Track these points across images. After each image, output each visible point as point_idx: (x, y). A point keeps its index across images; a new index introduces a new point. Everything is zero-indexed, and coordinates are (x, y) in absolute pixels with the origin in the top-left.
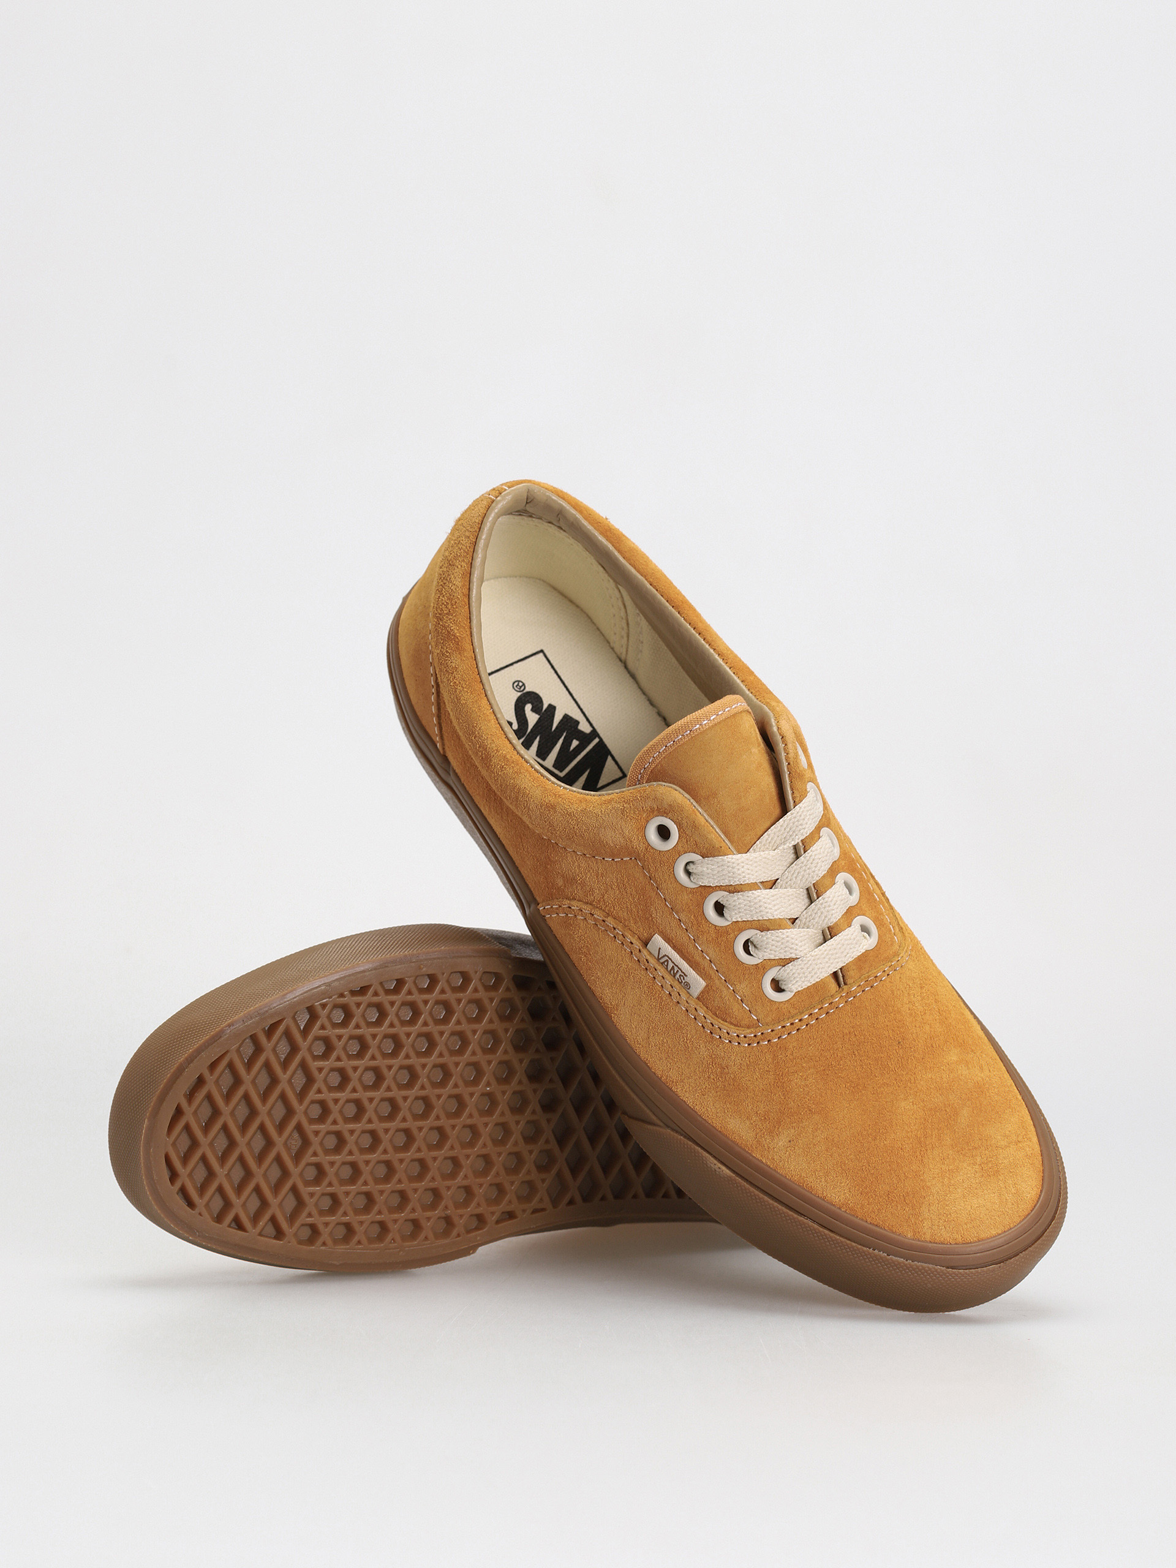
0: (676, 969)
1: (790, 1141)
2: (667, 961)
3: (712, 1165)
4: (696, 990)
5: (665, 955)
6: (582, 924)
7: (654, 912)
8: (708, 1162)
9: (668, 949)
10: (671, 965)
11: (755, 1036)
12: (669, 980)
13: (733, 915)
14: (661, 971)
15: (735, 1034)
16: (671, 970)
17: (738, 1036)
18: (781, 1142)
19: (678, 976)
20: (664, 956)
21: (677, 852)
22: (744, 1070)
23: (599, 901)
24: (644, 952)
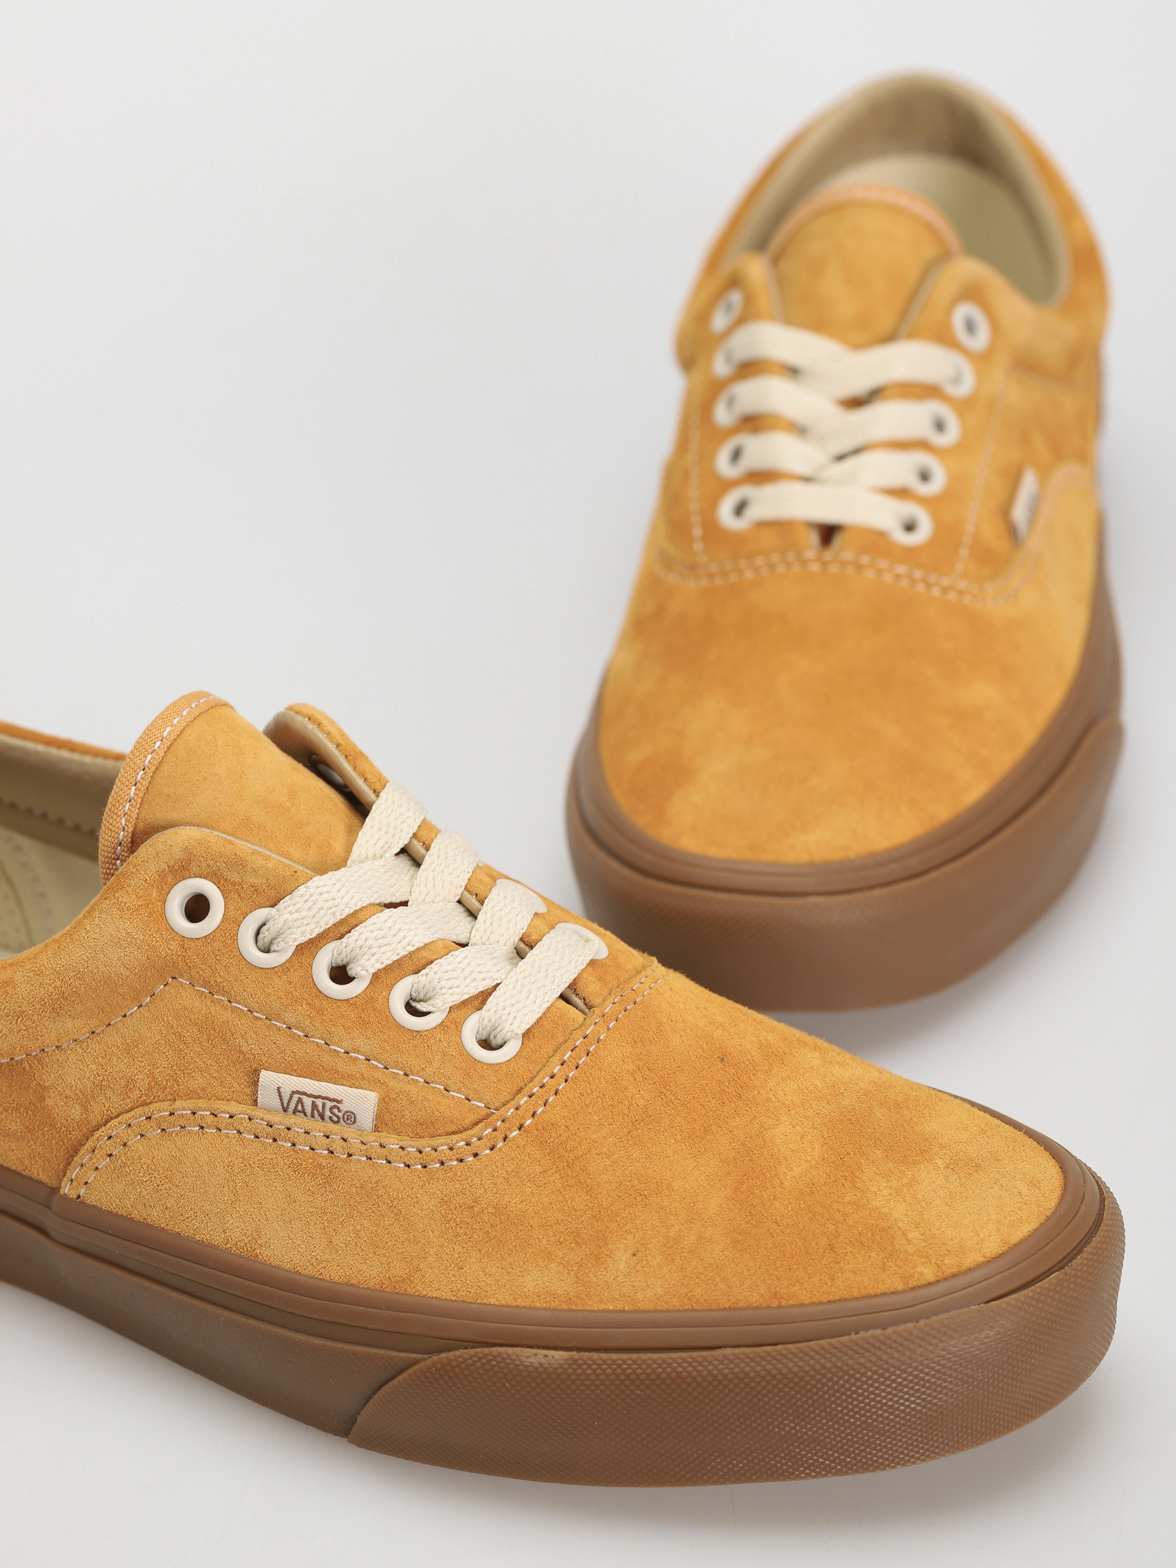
0: (319, 1102)
1: (634, 1255)
2: (300, 1101)
3: (532, 1360)
4: (366, 1118)
5: (293, 1093)
6: (141, 1148)
7: (243, 1043)
8: (523, 1359)
9: (291, 1083)
10: (308, 1102)
11: (495, 1130)
12: (318, 1128)
13: (363, 969)
14: (299, 1123)
15: (463, 1143)
16: (313, 1110)
17: (468, 1144)
18: (621, 1261)
19: (328, 1113)
20: (291, 1098)
21: (232, 923)
22: (505, 1190)
23: (150, 1089)
24: (258, 1113)
